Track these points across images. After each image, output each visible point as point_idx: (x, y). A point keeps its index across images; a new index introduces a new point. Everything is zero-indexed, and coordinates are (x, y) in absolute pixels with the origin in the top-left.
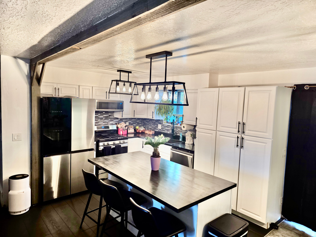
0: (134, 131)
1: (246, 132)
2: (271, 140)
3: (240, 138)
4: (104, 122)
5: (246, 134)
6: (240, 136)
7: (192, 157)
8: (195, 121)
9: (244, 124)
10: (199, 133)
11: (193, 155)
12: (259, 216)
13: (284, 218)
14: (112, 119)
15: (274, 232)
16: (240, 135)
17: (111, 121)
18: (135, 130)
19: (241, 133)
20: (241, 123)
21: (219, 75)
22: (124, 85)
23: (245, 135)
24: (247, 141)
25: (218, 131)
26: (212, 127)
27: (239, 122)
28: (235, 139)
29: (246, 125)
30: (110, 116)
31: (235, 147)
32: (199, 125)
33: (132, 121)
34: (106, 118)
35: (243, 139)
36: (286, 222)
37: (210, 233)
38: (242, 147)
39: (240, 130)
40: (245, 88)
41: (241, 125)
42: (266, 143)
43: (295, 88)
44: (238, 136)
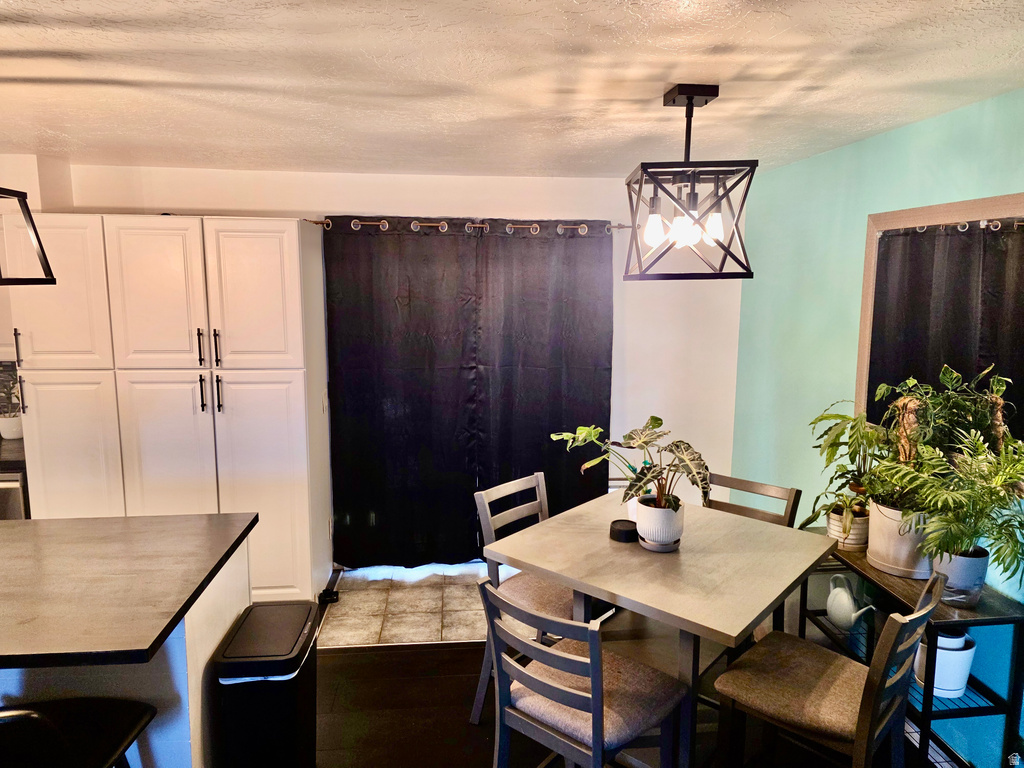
1: (226, 358)
2: (302, 371)
3: (208, 379)
5: (225, 365)
6: (206, 374)
7: (17, 485)
8: (11, 345)
9: (216, 335)
10: (39, 388)
11: (18, 476)
12: (292, 587)
13: (340, 567)
15: (333, 610)
16: (208, 371)
19: (208, 365)
20: (205, 333)
21: (72, 166)
23: (222, 369)
24: (233, 387)
25: (120, 369)
26: (96, 357)
27: (199, 330)
28: (189, 387)
29: (222, 339)
31: (195, 412)
32: (30, 357)
35: (218, 381)
36: (347, 574)
37: (224, 682)
38: (220, 406)
39: (206, 357)
40: (202, 220)
41: (205, 340)
42: (290, 382)
43: (328, 225)
44: (201, 376)
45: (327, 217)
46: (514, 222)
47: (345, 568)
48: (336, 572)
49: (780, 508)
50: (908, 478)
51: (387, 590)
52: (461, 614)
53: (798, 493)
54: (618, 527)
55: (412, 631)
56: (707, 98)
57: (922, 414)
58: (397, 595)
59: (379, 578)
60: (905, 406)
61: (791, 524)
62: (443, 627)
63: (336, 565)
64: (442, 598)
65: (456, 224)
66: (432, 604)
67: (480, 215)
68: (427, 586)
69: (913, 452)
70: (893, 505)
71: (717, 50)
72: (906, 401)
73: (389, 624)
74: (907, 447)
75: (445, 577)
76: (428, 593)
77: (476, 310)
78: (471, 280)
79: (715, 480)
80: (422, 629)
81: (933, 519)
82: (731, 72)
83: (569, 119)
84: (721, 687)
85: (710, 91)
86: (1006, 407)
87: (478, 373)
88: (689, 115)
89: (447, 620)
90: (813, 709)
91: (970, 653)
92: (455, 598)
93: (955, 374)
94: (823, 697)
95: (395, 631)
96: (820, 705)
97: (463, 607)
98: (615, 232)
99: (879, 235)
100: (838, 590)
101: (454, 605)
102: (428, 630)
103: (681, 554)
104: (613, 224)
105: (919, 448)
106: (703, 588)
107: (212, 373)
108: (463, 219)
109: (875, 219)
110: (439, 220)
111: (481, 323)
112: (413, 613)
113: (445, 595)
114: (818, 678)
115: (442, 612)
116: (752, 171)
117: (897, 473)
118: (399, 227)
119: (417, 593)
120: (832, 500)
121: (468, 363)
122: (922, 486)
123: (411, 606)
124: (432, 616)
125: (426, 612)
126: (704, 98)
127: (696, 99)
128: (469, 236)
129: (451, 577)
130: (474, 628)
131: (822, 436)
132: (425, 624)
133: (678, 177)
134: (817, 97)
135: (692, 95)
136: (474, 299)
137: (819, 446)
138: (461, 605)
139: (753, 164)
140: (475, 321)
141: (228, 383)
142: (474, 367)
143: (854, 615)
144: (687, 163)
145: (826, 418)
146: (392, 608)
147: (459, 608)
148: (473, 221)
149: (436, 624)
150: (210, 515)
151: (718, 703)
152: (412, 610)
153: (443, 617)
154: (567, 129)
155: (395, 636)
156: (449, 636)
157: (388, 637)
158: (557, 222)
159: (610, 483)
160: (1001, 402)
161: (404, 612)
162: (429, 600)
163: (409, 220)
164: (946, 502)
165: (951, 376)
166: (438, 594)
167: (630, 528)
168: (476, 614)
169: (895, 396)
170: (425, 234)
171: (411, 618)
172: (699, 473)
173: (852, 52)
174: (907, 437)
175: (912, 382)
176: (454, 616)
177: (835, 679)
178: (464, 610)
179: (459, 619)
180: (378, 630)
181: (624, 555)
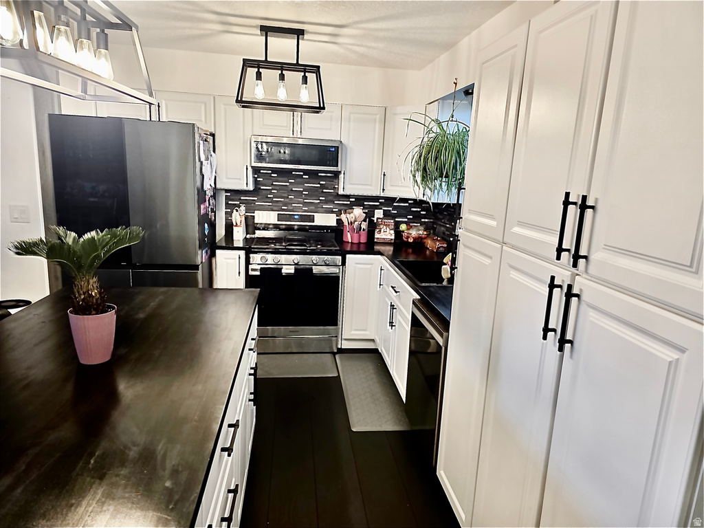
0: (393, 237)
4: (305, 204)
5: (591, 269)
10: (465, 250)
14: (330, 198)
17: (326, 202)
18: (398, 233)
22: (282, 77)
25: (506, 244)
27: (568, 195)
29: (598, 217)
30: (323, 187)
32: (467, 215)
33: (395, 208)
34: (313, 193)
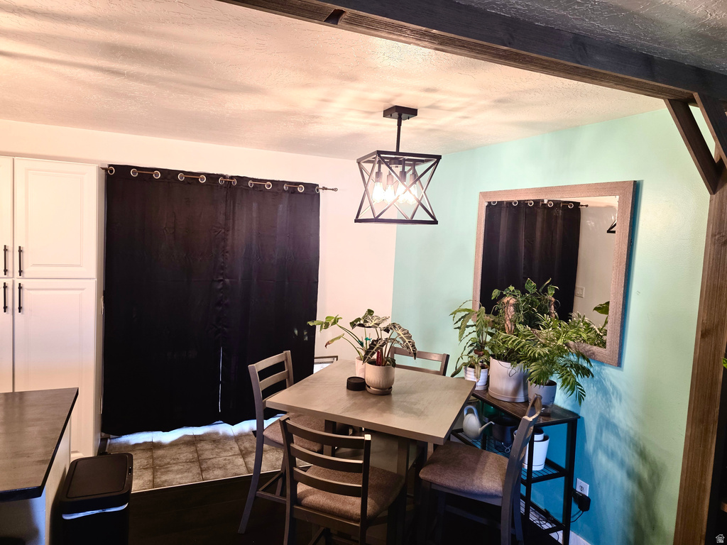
1: (29, 269)
2: (94, 281)
3: (11, 286)
5: (27, 275)
6: (9, 282)
9: (20, 251)
12: (77, 452)
13: (107, 435)
16: (11, 280)
19: (11, 275)
20: (11, 249)
23: (24, 278)
24: (32, 292)
29: (26, 254)
35: (20, 288)
36: (114, 441)
37: (67, 517)
38: (20, 308)
39: (10, 268)
40: (13, 159)
41: (9, 255)
42: (83, 289)
43: (111, 171)
44: (5, 284)
45: (110, 165)
46: (254, 180)
47: (111, 436)
48: (104, 440)
49: (437, 366)
50: (516, 342)
51: (151, 450)
52: (214, 461)
53: (448, 356)
54: (352, 381)
55: (178, 476)
56: (410, 116)
57: (517, 307)
58: (160, 452)
59: (141, 441)
60: (508, 302)
61: (444, 374)
62: (202, 471)
63: (103, 434)
64: (197, 451)
65: (212, 178)
66: (190, 456)
67: (230, 173)
68: (183, 444)
69: (513, 329)
70: (505, 360)
71: (428, 90)
72: (509, 299)
73: (159, 473)
74: (510, 326)
75: (195, 436)
76: (184, 449)
77: (225, 239)
78: (221, 218)
79: (397, 351)
80: (186, 474)
81: (533, 364)
82: (429, 103)
83: (317, 117)
84: (424, 476)
85: (412, 112)
86: (556, 303)
87: (225, 284)
88: (399, 125)
89: (204, 466)
90: (478, 481)
91: (547, 442)
92: (206, 450)
93: (533, 284)
94: (482, 473)
95: (164, 478)
96: (482, 478)
97: (214, 456)
98: (321, 191)
99: (486, 204)
100: (470, 415)
101: (207, 455)
102: (191, 474)
103: (393, 396)
104: (320, 187)
105: (517, 325)
106: (415, 413)
107: (13, 281)
108: (217, 174)
109: (484, 194)
110: (199, 174)
111: (228, 248)
112: (176, 464)
113: (198, 449)
114: (477, 464)
115: (199, 461)
116: (437, 162)
117: (510, 340)
118: (169, 177)
119: (175, 450)
120: (466, 360)
121: (217, 278)
122: (522, 347)
123: (174, 459)
124: (192, 465)
125: (186, 462)
126: (408, 115)
127: (403, 116)
128: (221, 186)
129: (200, 436)
130: (226, 469)
131: (457, 322)
132: (188, 470)
133: (393, 161)
134: (466, 122)
135: (402, 113)
136: (223, 231)
137: (458, 328)
138: (212, 455)
139: (439, 158)
140: (224, 247)
141: (28, 289)
142: (221, 280)
143: (480, 430)
144: (397, 153)
145: (459, 311)
146: (158, 462)
147: (211, 457)
148: (224, 177)
149: (196, 470)
150: (6, 394)
151: (412, 495)
152: (175, 462)
153: (200, 465)
154: (312, 123)
155: (166, 481)
156: (208, 476)
157: (160, 483)
158: (284, 182)
159: (316, 361)
160: (553, 299)
161: (169, 463)
162: (186, 454)
163: (177, 172)
164: (539, 354)
165: (531, 285)
166: (193, 449)
167: (361, 381)
168: (225, 460)
169: (502, 296)
170: (189, 183)
171: (176, 468)
172: (409, 342)
173: (495, 101)
174: (510, 320)
175: (512, 288)
176: (209, 462)
177: (486, 463)
178: (215, 458)
179: (213, 464)
180: (151, 478)
181: (359, 398)
